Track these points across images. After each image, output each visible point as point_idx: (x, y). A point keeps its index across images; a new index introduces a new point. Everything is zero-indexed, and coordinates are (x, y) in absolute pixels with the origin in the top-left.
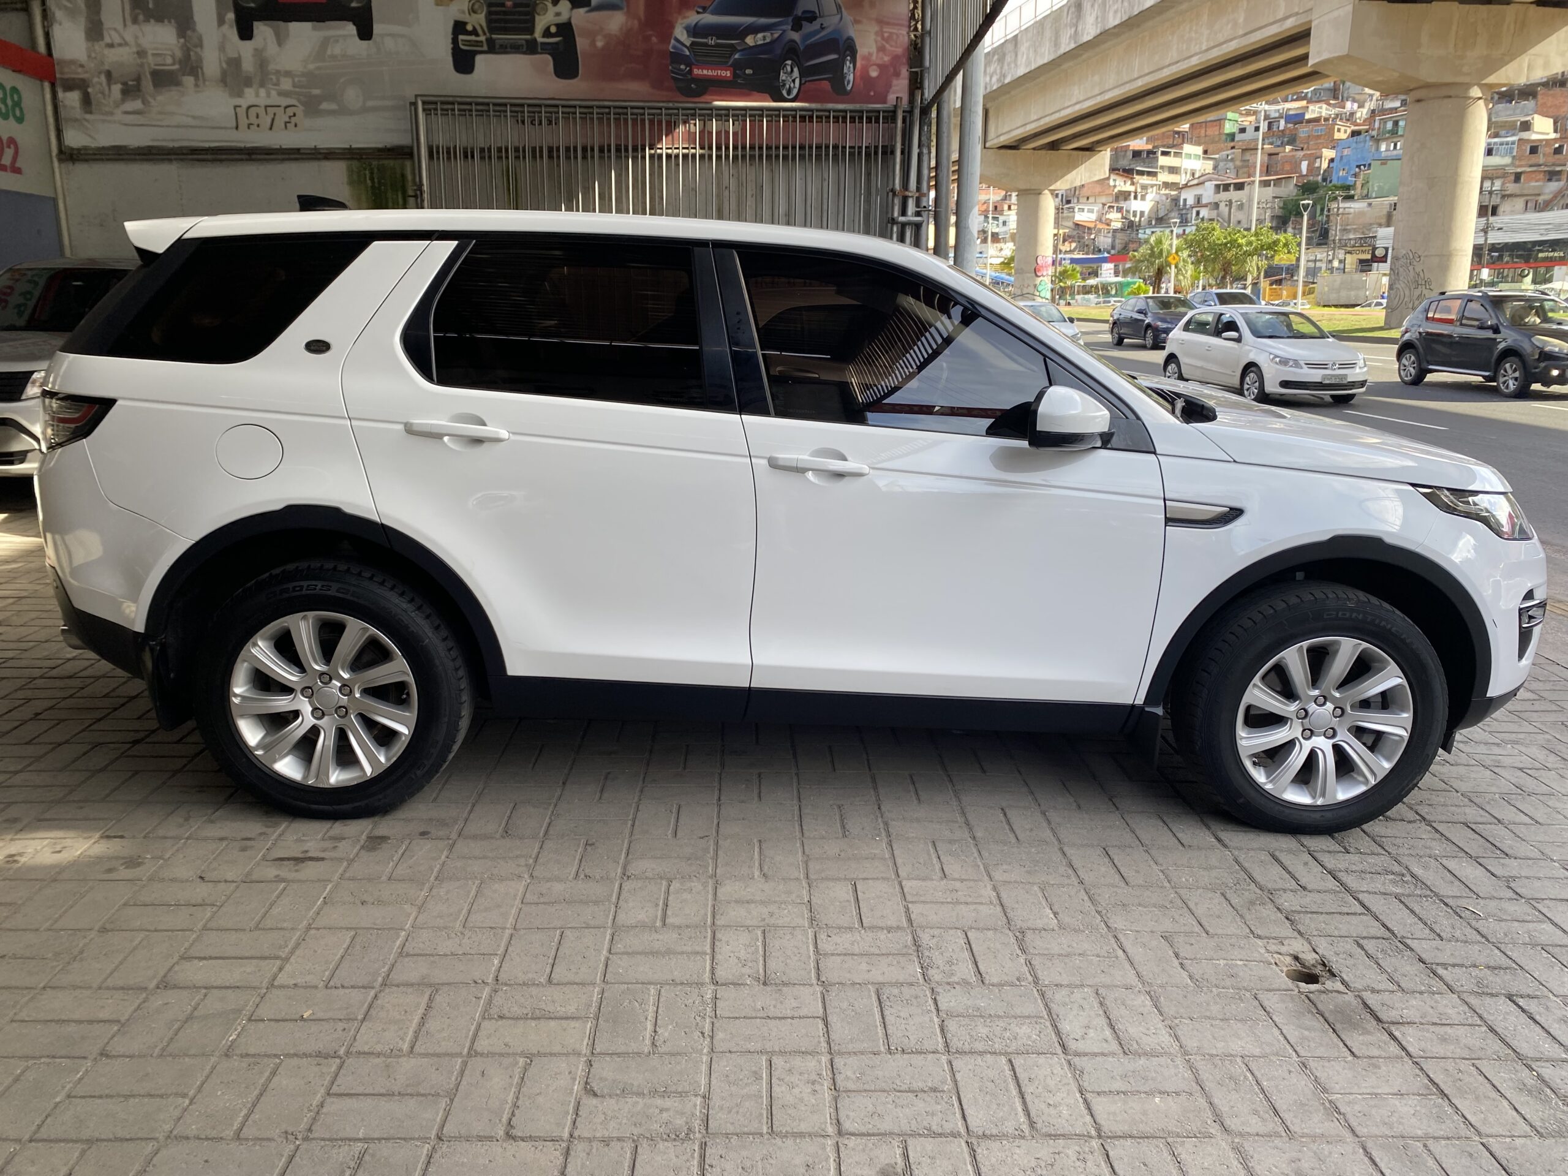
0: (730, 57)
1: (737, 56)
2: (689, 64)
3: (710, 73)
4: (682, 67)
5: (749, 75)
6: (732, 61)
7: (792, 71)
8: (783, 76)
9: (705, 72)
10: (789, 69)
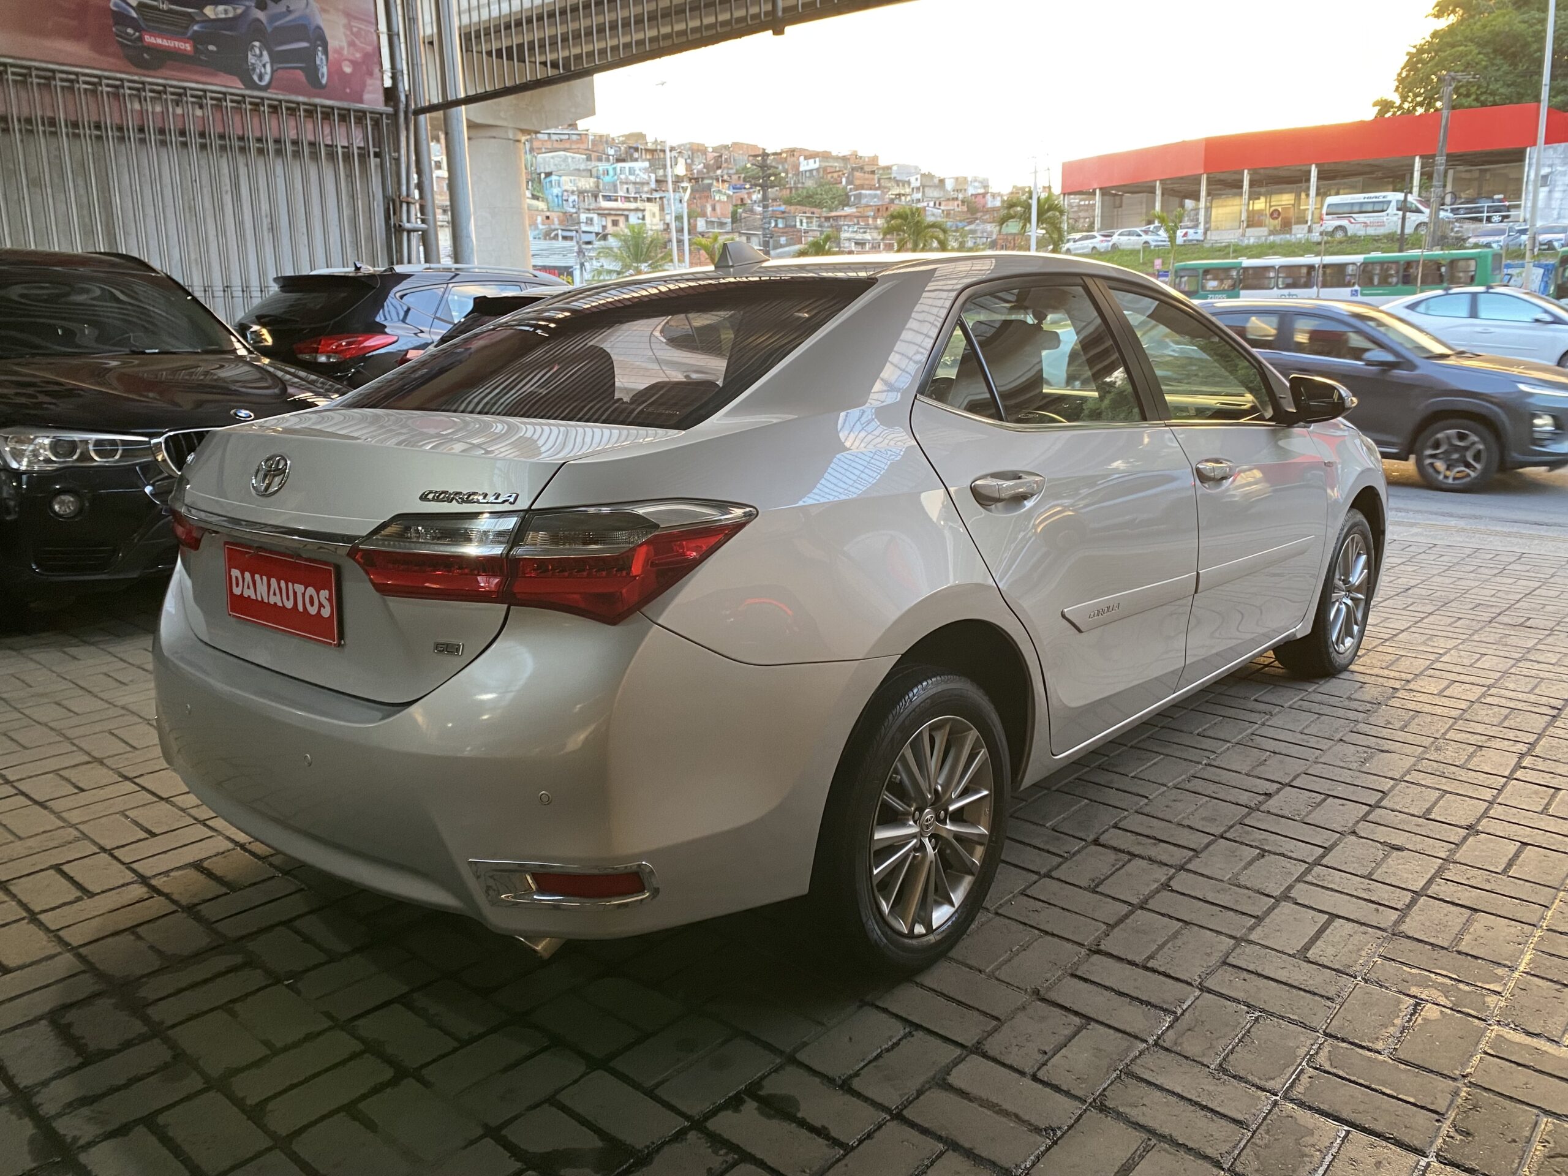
0: (187, 28)
1: (196, 28)
2: (137, 28)
3: (165, 43)
4: (130, 31)
5: (212, 52)
6: (190, 33)
7: (261, 55)
8: (252, 59)
9: (159, 41)
10: (258, 52)
